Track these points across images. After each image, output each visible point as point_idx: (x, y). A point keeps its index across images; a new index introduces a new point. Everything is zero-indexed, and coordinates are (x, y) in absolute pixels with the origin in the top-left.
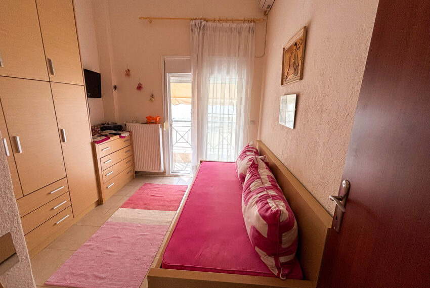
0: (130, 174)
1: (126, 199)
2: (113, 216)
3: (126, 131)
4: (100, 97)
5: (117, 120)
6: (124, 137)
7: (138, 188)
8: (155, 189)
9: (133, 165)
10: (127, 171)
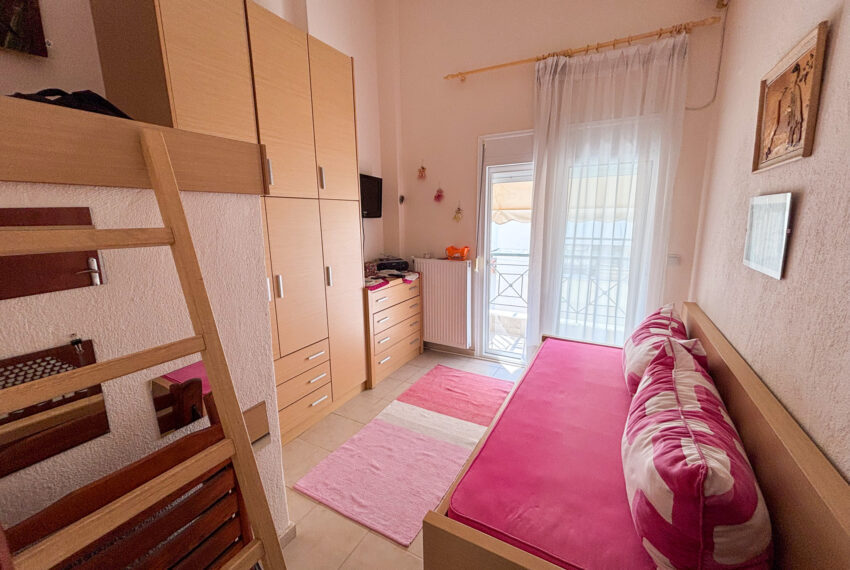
0: (416, 346)
1: (407, 386)
2: (384, 411)
3: (413, 271)
4: (380, 216)
5: (401, 253)
6: (410, 282)
7: (427, 371)
8: (454, 379)
9: (421, 331)
10: (409, 340)
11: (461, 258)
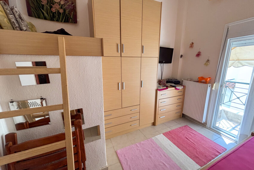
0: (179, 114)
1: (169, 130)
2: (156, 136)
3: (182, 85)
4: (171, 62)
5: (178, 78)
6: (178, 89)
9: (182, 109)
10: (176, 111)
11: (206, 83)
